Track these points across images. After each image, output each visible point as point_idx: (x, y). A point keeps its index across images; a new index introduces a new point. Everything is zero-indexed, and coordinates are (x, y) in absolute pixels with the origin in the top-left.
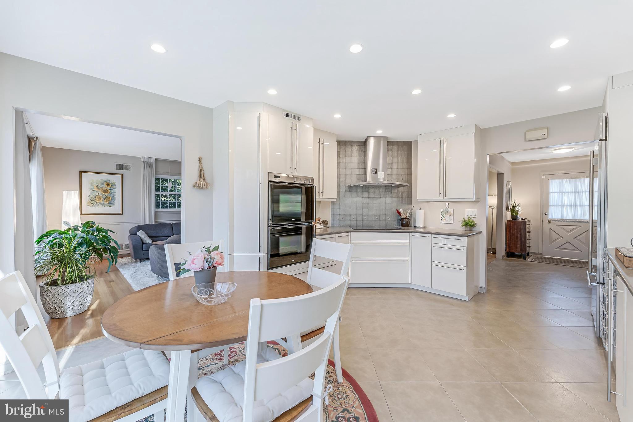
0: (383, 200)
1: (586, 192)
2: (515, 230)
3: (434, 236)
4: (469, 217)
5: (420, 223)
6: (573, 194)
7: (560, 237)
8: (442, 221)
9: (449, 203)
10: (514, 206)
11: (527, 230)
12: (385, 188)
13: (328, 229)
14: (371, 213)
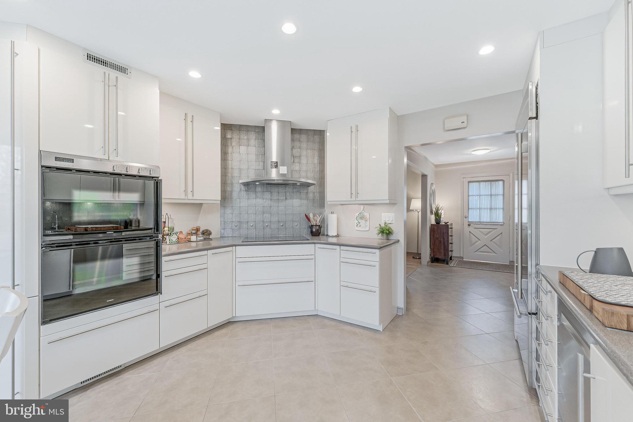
0: (289, 202)
1: (500, 195)
2: (438, 234)
3: (342, 248)
4: (385, 223)
5: (332, 231)
6: (489, 196)
7: (479, 240)
8: (357, 228)
9: (364, 206)
10: (437, 209)
11: (450, 234)
12: (292, 187)
13: (211, 242)
14: (275, 219)
